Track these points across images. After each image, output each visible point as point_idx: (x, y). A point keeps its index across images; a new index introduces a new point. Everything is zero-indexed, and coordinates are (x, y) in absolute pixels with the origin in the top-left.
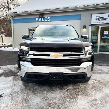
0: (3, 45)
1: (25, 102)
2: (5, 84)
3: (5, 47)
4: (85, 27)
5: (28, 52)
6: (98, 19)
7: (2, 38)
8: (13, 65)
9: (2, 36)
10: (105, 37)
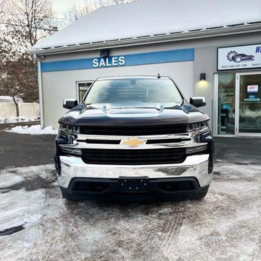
0: (17, 122)
1: (70, 239)
2: (28, 205)
3: (23, 124)
4: (203, 77)
5: (76, 137)
6: (234, 59)
7: (17, 105)
8: (42, 166)
9: (16, 99)
10: (252, 99)
